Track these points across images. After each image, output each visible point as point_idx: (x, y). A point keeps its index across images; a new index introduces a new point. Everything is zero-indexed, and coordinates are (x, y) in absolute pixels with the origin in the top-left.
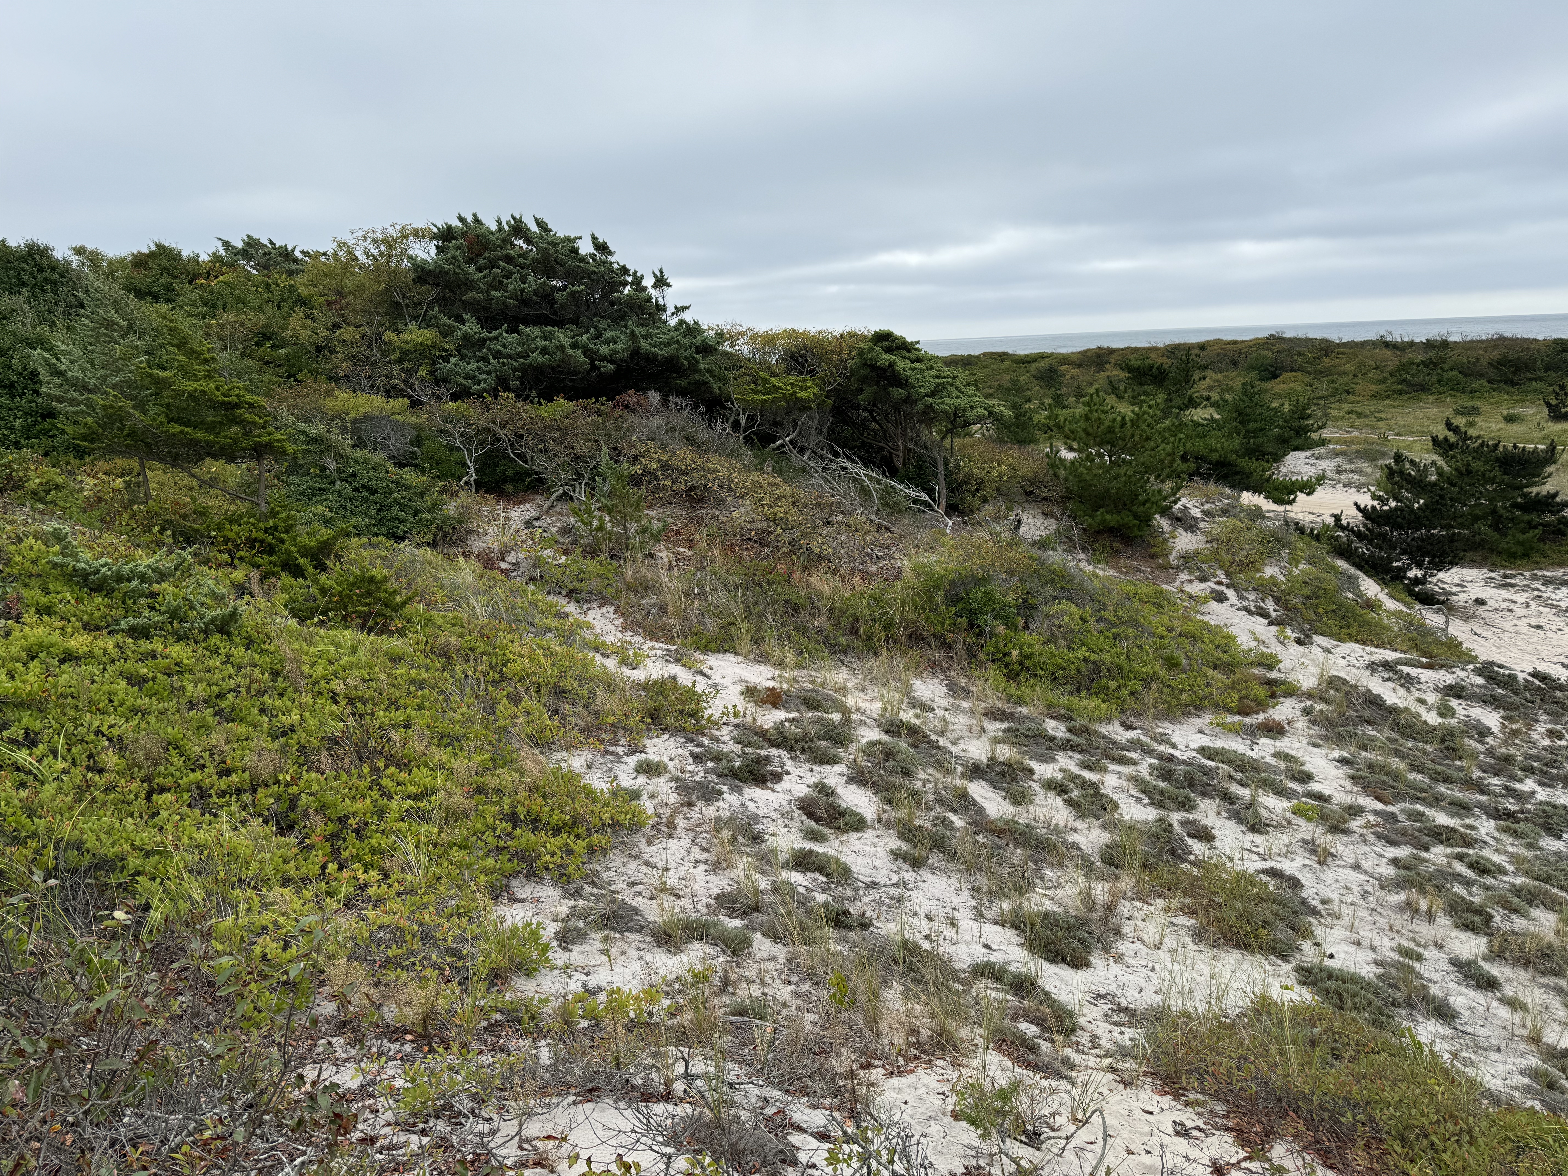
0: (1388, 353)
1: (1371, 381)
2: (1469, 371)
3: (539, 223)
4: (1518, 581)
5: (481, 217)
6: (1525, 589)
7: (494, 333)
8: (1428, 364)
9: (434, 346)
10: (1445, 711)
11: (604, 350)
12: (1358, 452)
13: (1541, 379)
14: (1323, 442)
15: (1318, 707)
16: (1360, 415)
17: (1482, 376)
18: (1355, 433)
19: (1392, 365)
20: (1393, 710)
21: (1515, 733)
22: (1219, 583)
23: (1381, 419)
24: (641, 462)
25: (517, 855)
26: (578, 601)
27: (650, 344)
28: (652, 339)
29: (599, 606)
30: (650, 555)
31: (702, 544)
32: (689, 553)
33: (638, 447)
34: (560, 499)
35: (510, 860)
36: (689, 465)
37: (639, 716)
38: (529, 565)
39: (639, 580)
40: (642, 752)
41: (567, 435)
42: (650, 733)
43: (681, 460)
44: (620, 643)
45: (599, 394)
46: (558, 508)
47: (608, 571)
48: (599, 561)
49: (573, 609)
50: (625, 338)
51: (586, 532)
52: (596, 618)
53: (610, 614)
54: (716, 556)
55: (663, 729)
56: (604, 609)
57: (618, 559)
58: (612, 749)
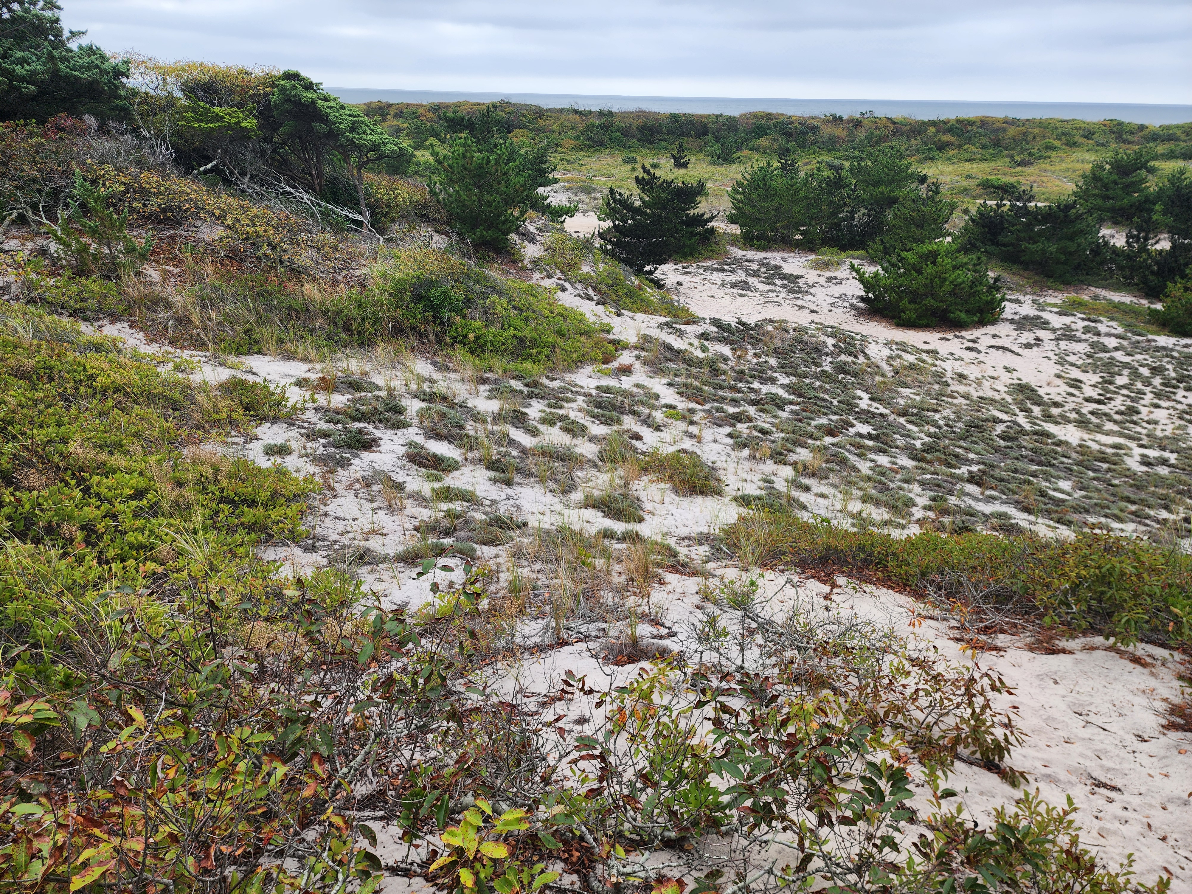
0: (578, 118)
1: (570, 138)
2: (626, 133)
4: (690, 269)
6: (696, 274)
8: (605, 127)
10: (704, 349)
11: (19, 70)
12: (579, 188)
13: (665, 140)
14: (556, 181)
15: (643, 354)
16: (568, 162)
17: (633, 136)
18: (569, 175)
19: (581, 127)
20: (679, 352)
21: (740, 357)
22: (560, 279)
23: (582, 165)
24: (104, 185)
25: (250, 528)
26: (86, 320)
27: (67, 67)
28: (69, 62)
29: (111, 323)
30: (138, 274)
31: (190, 261)
32: (176, 271)
33: (95, 171)
34: (13, 223)
35: (248, 533)
36: (158, 188)
37: (241, 411)
38: (23, 288)
39: (146, 296)
40: (257, 439)
41: (10, 157)
42: (251, 424)
43: (147, 183)
44: (160, 354)
45: (27, 117)
46: (14, 232)
47: (110, 289)
48: (95, 281)
49: (84, 327)
50: (38, 59)
51: (66, 253)
52: (116, 334)
53: (127, 329)
54: (209, 271)
55: (261, 419)
56: (118, 325)
57: (109, 278)
58: (230, 440)
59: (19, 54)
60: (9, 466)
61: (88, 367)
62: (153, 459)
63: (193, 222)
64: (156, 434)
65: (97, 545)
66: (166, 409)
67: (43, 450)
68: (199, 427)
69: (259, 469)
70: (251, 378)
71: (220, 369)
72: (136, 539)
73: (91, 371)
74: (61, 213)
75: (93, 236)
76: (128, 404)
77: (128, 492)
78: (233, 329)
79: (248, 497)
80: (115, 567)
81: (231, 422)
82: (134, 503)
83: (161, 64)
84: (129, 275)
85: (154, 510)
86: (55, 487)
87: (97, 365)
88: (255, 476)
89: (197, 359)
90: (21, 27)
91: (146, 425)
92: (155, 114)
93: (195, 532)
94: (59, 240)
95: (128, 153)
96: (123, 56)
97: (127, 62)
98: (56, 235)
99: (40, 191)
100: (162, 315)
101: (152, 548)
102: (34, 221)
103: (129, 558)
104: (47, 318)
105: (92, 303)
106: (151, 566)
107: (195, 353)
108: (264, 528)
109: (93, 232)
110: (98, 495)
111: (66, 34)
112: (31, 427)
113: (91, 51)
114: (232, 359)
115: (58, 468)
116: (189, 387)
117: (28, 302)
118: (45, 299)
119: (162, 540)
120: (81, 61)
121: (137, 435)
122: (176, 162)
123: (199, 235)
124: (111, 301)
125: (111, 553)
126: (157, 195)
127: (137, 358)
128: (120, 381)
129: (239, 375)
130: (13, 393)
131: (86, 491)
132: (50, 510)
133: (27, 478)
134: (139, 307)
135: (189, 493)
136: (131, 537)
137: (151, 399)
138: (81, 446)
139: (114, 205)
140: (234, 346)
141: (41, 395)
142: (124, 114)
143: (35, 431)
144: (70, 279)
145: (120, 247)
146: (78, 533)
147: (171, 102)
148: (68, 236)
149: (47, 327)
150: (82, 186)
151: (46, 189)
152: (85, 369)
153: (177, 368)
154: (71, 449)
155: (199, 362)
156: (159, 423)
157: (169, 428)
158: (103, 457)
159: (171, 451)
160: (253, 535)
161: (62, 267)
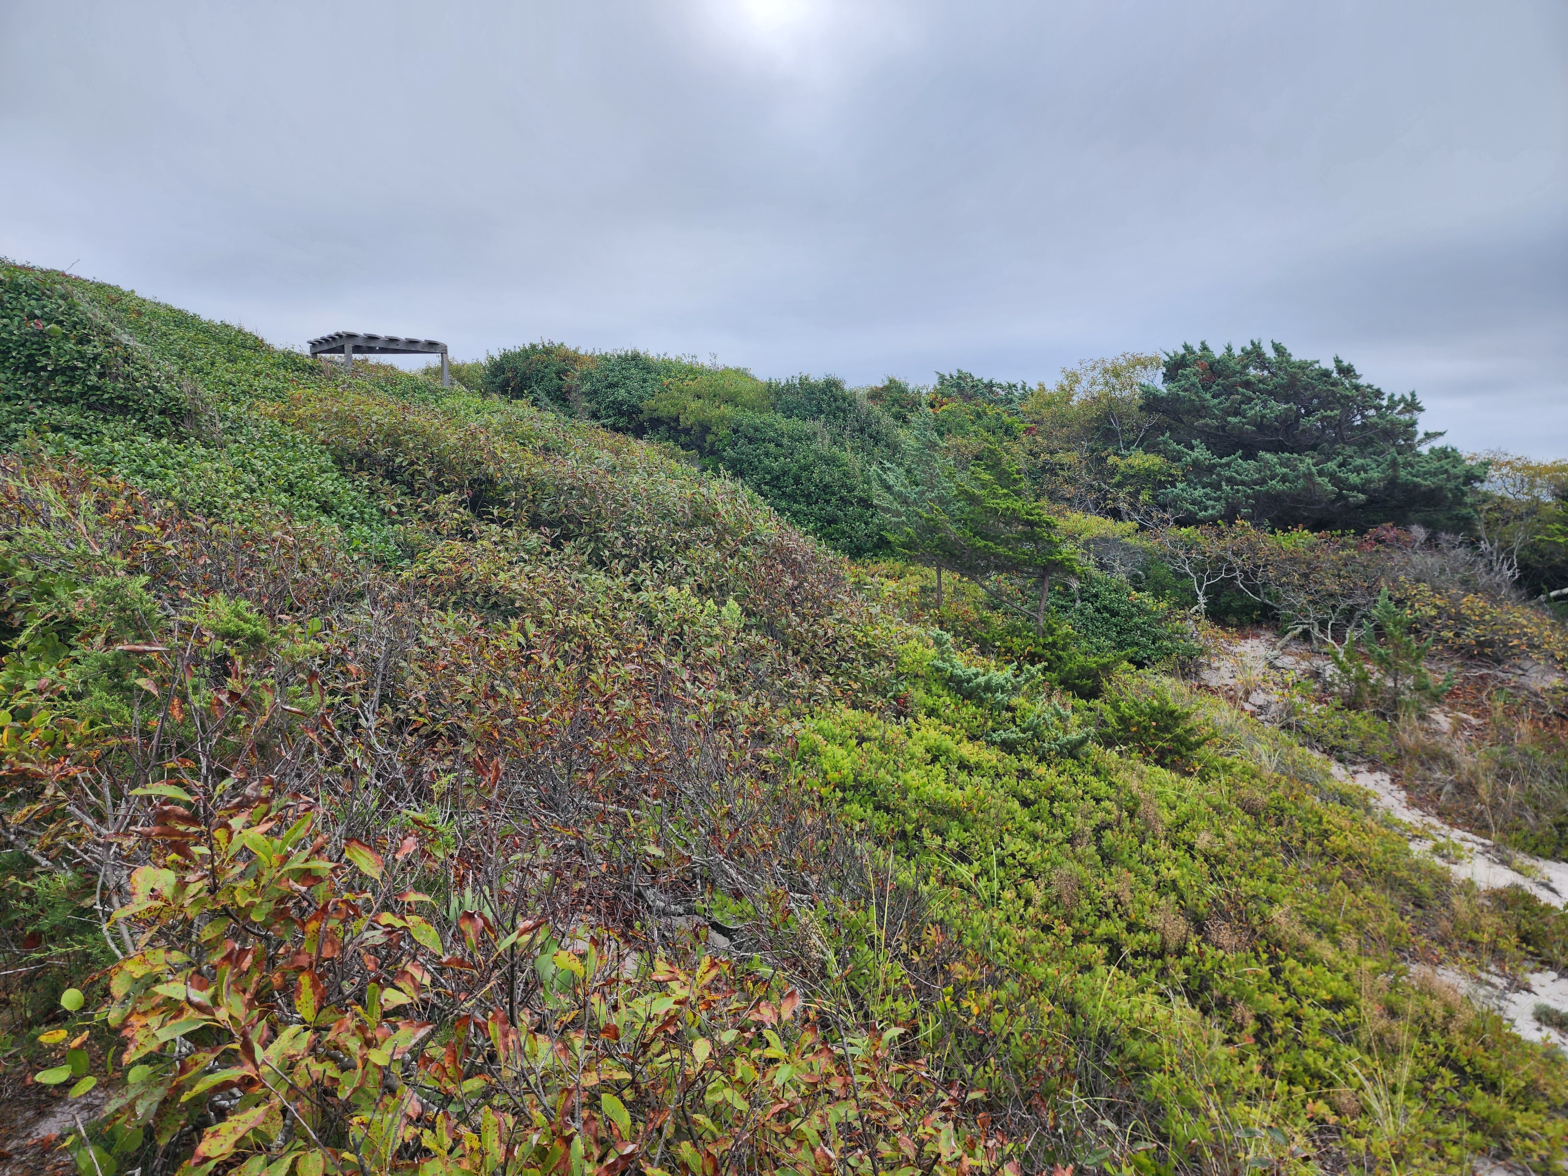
3: (1277, 348)
5: (1209, 344)
7: (1224, 460)
9: (1160, 471)
11: (1354, 478)
24: (1412, 606)
25: (1478, 1124)
26: (1341, 761)
27: (1410, 473)
28: (1413, 468)
29: (1370, 771)
30: (1422, 717)
31: (1498, 714)
32: (1474, 721)
33: (1407, 589)
34: (1295, 638)
35: (1472, 1130)
36: (1482, 615)
37: (1514, 939)
38: (1282, 711)
39: (1424, 747)
40: (1529, 990)
41: (1314, 569)
42: (1526, 964)
43: (1468, 608)
44: (1420, 826)
45: (1346, 526)
46: (1293, 648)
47: (1381, 731)
48: (1365, 718)
49: (1336, 769)
50: (1378, 466)
51: (1341, 680)
52: (1371, 786)
53: (1387, 783)
54: (1523, 730)
55: (1542, 963)
56: (1378, 775)
57: (1383, 716)
58: (1484, 976)
59: (1359, 461)
60: (1205, 911)
61: (1325, 820)
62: (1369, 964)
63: (1518, 662)
64: (1382, 930)
65: (1267, 1046)
66: (1405, 900)
67: (1245, 905)
68: (1443, 941)
69: (1518, 1040)
70: (1544, 896)
71: (1500, 869)
72: (1315, 1063)
73: (1326, 826)
74: (1351, 634)
75: (1380, 664)
76: (1359, 879)
77: (1324, 995)
78: (1537, 817)
79: (1487, 1075)
80: (1280, 1086)
81: (1495, 951)
82: (1327, 1013)
83: (1534, 464)
84: (1409, 717)
85: (1349, 1032)
86: (1243, 955)
87: (1336, 820)
88: (1508, 1047)
89: (1469, 845)
90: (1370, 434)
91: (1372, 914)
92: (1507, 523)
93: (1394, 1090)
94: (1339, 664)
95: (1454, 571)
96: (1483, 457)
97: (1486, 464)
98: (1336, 659)
99: (1334, 608)
100: (1438, 775)
101: (1330, 1085)
102: (1317, 638)
103: (1300, 1083)
104: (1298, 750)
105: (1354, 743)
106: (1321, 1108)
107: (1469, 836)
108: (1499, 1135)
109: (1382, 660)
110: (1287, 983)
111: (1420, 436)
112: (1240, 872)
113: (1444, 454)
114: (1521, 859)
115: (1254, 931)
116: (1447, 882)
117: (1283, 727)
118: (1301, 728)
119: (1346, 1078)
120: (1428, 466)
121: (1358, 925)
122: (1518, 584)
123: (1523, 680)
124: (1376, 747)
125: (1280, 1066)
126: (1476, 624)
127: (1388, 823)
128: (1358, 848)
129: (1529, 886)
130: (1234, 827)
131: (1276, 973)
132: (1230, 980)
133: (1218, 931)
134: (1410, 760)
135: (1402, 1032)
136: (1310, 1056)
137: (1391, 883)
138: (1288, 915)
139: (1417, 631)
140: (1532, 841)
141: (1262, 838)
142: (1464, 524)
143: (1243, 879)
144: (1337, 709)
145: (1409, 682)
146: (1252, 1022)
147: (1534, 508)
148: (1350, 661)
149: (1294, 761)
150: (1385, 606)
151: (1343, 606)
152: (1320, 822)
153: (1437, 850)
154: (1275, 916)
155: (1471, 850)
156: (1391, 919)
157: (1401, 929)
158: (1308, 938)
159: (1394, 961)
160: (1478, 1137)
161: (1332, 694)
